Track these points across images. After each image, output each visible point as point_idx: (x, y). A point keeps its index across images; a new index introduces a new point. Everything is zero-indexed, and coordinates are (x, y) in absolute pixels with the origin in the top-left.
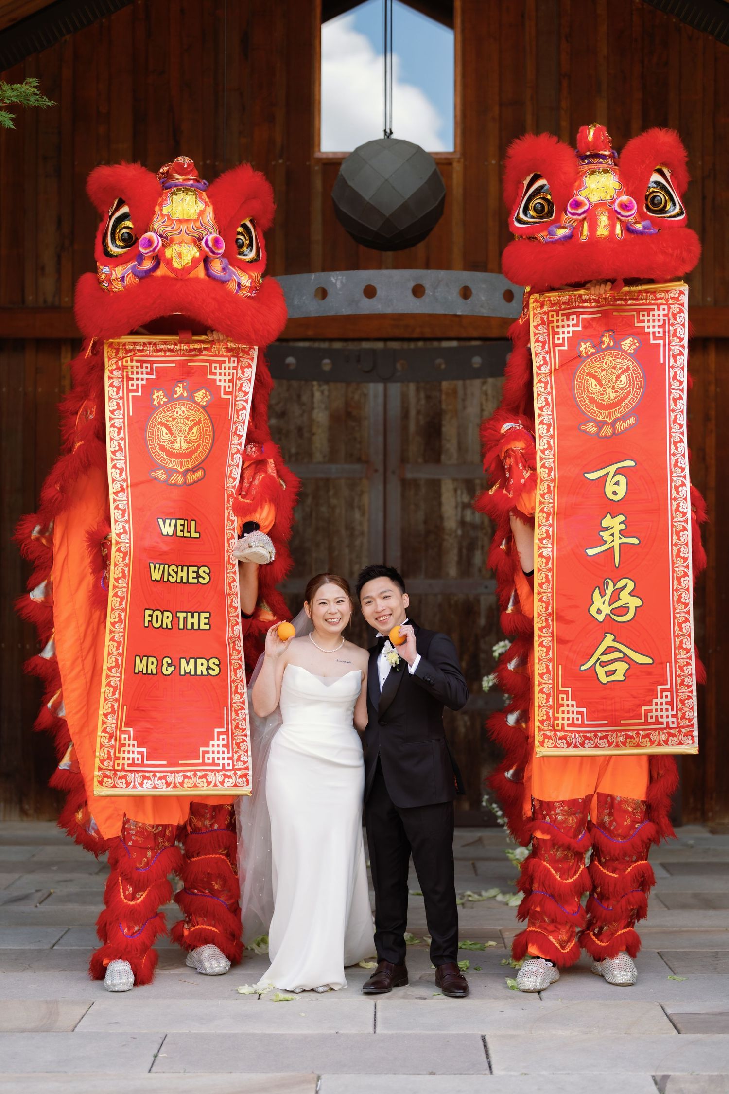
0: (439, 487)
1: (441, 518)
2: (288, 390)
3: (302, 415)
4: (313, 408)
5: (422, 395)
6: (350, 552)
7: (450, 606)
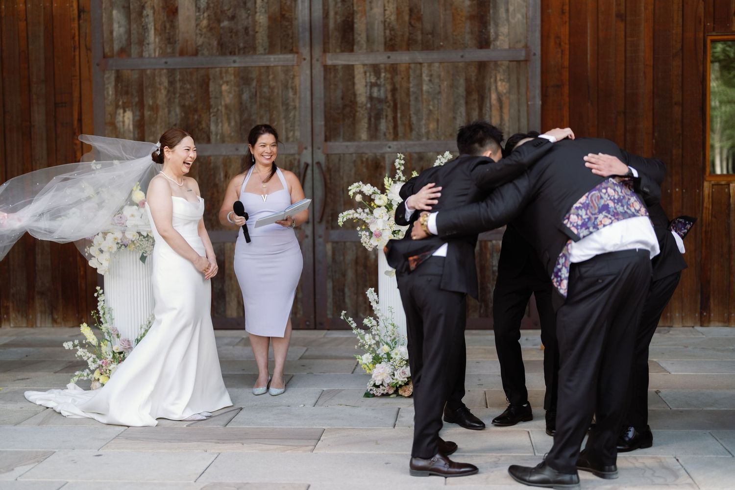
0: (353, 70)
1: (355, 95)
3: (247, 18)
4: (256, 13)
6: (286, 123)
7: (362, 162)
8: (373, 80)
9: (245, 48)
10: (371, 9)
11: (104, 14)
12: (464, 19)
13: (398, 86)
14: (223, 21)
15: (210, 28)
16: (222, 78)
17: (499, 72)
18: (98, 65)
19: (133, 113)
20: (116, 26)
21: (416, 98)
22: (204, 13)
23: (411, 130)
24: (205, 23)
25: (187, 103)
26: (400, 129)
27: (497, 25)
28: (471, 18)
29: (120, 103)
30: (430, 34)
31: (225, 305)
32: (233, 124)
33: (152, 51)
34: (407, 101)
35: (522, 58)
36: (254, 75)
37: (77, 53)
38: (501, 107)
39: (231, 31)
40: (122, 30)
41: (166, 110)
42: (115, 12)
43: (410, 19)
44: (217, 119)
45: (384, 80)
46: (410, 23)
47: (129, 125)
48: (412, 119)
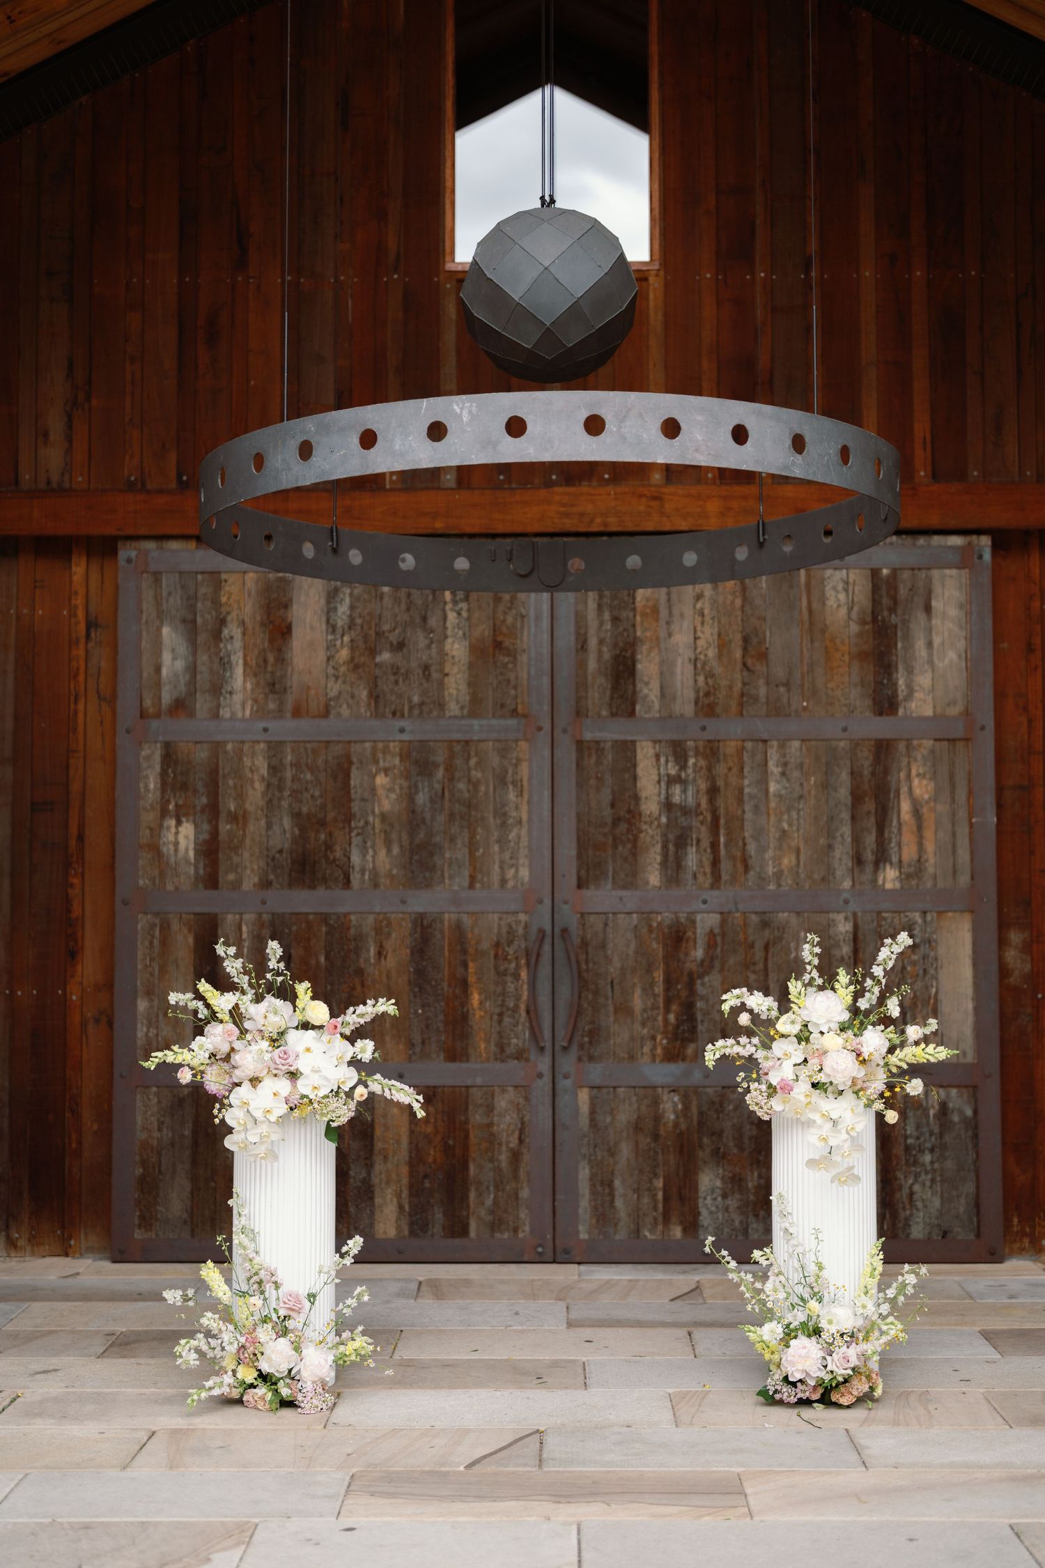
0: (634, 751)
1: (637, 798)
2: (408, 610)
3: (429, 647)
4: (446, 637)
5: (607, 616)
6: (502, 850)
7: (651, 930)
8: (673, 771)
9: (422, 704)
10: (670, 635)
11: (144, 634)
12: (847, 658)
13: (720, 783)
14: (380, 653)
15: (355, 666)
16: (376, 762)
17: (916, 760)
18: (128, 731)
19: (196, 827)
20: (167, 657)
21: (756, 807)
22: (343, 636)
23: (747, 868)
24: (344, 654)
25: (305, 810)
26: (725, 866)
27: (910, 671)
28: (862, 656)
29: (171, 807)
30: (783, 685)
31: (373, 1212)
32: (396, 850)
33: (238, 707)
34: (740, 812)
35: (960, 735)
36: (440, 757)
37: (81, 706)
38: (920, 828)
39: (396, 671)
40: (180, 665)
41: (263, 822)
42: (166, 631)
43: (743, 656)
44: (365, 842)
45: (694, 771)
46: (744, 664)
47: (187, 849)
48: (748, 847)
